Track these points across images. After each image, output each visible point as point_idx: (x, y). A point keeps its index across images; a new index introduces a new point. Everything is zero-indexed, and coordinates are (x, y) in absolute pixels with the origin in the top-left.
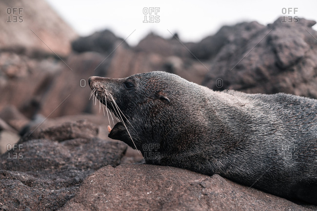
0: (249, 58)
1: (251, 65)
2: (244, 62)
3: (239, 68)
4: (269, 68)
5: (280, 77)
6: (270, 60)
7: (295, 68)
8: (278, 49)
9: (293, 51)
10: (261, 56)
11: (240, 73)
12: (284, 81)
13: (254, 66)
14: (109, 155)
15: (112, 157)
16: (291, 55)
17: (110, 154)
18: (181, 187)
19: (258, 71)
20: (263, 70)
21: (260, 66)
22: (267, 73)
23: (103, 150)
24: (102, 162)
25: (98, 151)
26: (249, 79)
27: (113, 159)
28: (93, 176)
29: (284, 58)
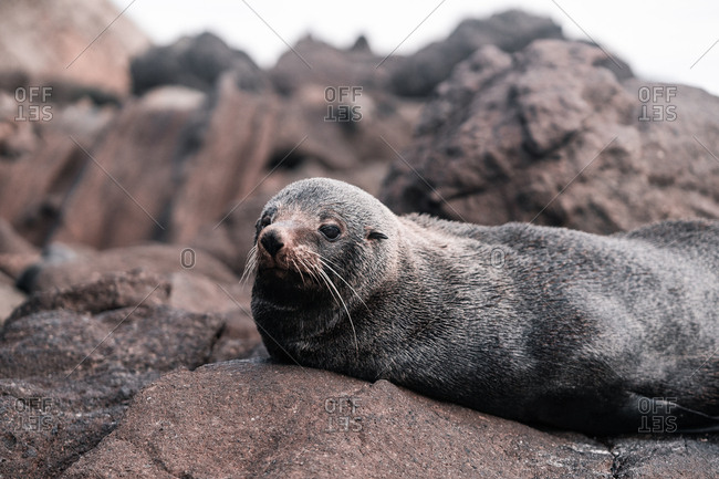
0: (471, 134)
1: (475, 147)
2: (463, 141)
3: (453, 153)
4: (510, 153)
5: (533, 171)
6: (512, 138)
7: (562, 153)
8: (528, 115)
9: (558, 120)
10: (495, 129)
11: (455, 164)
12: (540, 179)
13: (481, 150)
14: (189, 341)
15: (195, 344)
16: (554, 127)
17: (191, 337)
18: (314, 406)
19: (489, 161)
20: (500, 157)
21: (492, 149)
22: (506, 164)
23: (177, 330)
24: (175, 355)
25: (168, 332)
26: (474, 177)
27: (197, 349)
28: (152, 389)
29: (540, 134)
